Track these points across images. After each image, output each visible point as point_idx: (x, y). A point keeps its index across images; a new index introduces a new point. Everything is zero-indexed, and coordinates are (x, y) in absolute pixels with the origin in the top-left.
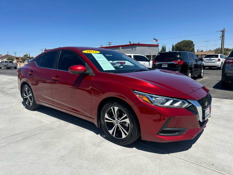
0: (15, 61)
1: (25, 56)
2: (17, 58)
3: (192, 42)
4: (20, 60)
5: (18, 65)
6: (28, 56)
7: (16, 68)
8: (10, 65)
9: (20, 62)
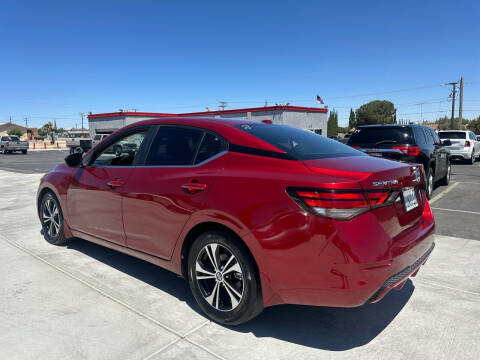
0: (24, 138)
1: (47, 126)
2: (29, 131)
3: (392, 105)
4: (36, 135)
5: (31, 146)
6: (53, 127)
7: (24, 152)
8: (13, 145)
9: (36, 139)
